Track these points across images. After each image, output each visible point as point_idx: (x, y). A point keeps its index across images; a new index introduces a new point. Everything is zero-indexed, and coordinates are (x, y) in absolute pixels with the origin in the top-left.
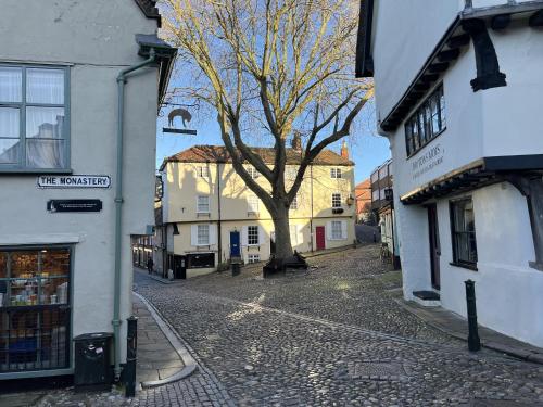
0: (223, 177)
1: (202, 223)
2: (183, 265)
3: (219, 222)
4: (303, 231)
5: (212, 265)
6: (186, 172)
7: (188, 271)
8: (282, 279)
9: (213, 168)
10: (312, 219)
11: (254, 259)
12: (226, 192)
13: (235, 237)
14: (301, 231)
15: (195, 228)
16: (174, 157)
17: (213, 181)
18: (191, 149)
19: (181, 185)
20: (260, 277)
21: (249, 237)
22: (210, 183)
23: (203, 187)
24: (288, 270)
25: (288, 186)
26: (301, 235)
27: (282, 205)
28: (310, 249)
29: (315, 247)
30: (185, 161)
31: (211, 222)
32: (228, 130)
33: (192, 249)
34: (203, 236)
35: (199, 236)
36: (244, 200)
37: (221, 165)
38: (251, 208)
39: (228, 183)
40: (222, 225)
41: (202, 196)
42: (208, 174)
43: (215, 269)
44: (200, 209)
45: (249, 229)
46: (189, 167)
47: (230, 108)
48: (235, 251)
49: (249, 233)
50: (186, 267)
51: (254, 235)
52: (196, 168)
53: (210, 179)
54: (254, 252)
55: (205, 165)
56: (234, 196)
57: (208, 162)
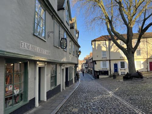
0: (111, 45)
1: (104, 61)
2: (98, 74)
3: (110, 60)
4: (143, 63)
5: (108, 75)
6: (98, 44)
7: (100, 76)
8: (130, 82)
9: (107, 42)
10: (147, 59)
11: (123, 73)
12: (112, 50)
13: (116, 65)
14: (142, 64)
15: (101, 62)
16: (94, 40)
17: (107, 47)
18: (101, 37)
19: (96, 48)
20: (122, 80)
21: (121, 66)
22: (106, 47)
23: (104, 49)
24: (133, 78)
25: (134, 45)
26: (143, 65)
27: (131, 53)
28: (147, 70)
29: (149, 70)
30: (98, 41)
31: (107, 60)
32: (109, 27)
33: (101, 69)
34: (105, 65)
35: (103, 65)
36: (119, 53)
37: (110, 41)
38: (121, 55)
39: (113, 47)
40: (111, 61)
41: (104, 52)
42: (106, 44)
43: (109, 76)
44: (103, 56)
45: (121, 62)
46: (99, 43)
47: (108, 17)
48: (116, 70)
49: (121, 64)
50: (99, 75)
51: (123, 65)
52: (102, 43)
53: (106, 46)
54: (123, 71)
55: (105, 41)
56: (115, 51)
57: (105, 40)
